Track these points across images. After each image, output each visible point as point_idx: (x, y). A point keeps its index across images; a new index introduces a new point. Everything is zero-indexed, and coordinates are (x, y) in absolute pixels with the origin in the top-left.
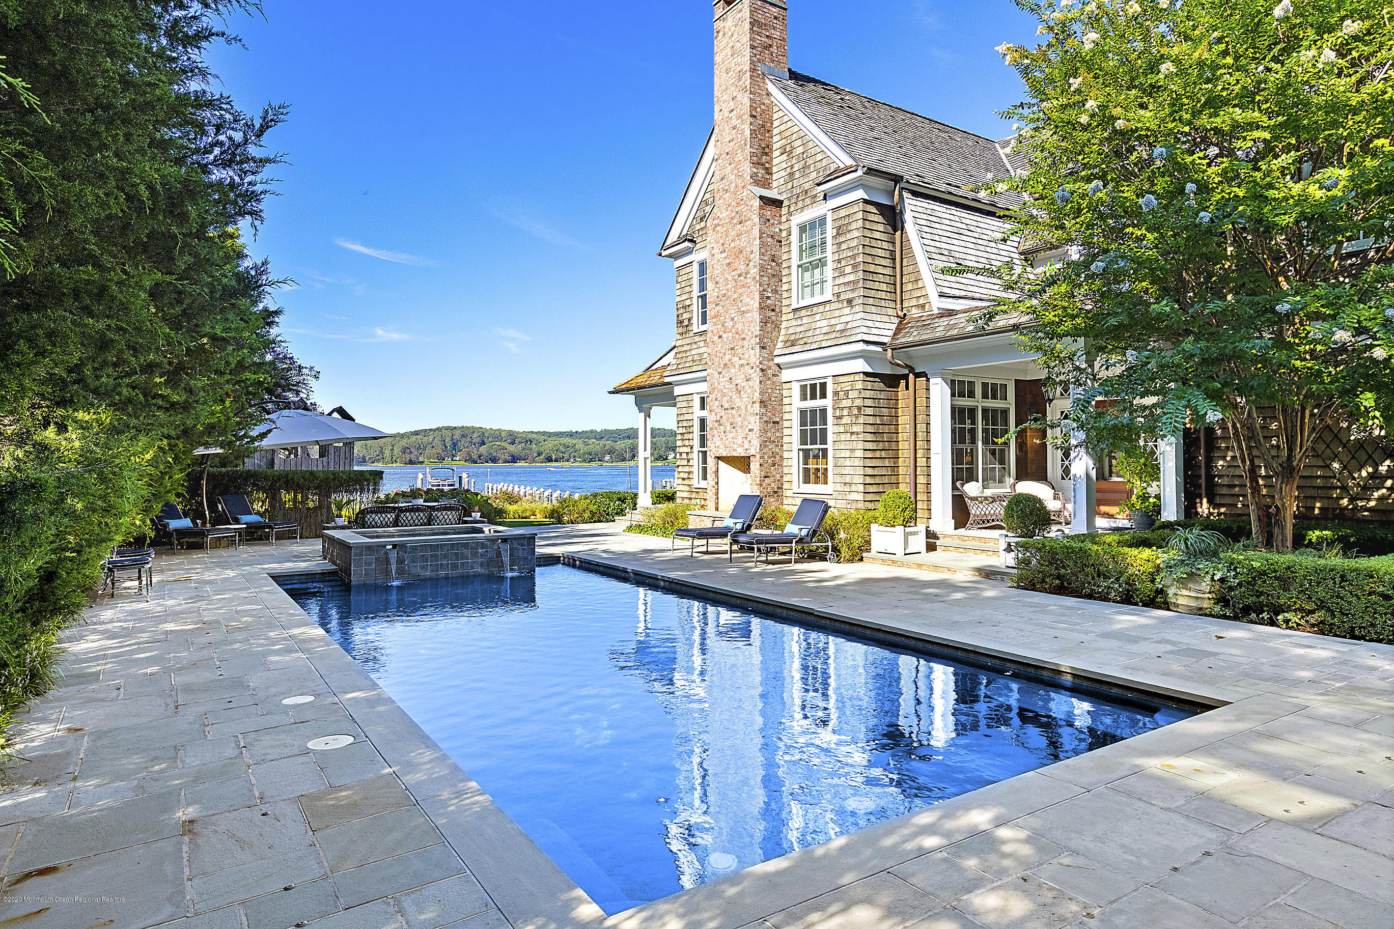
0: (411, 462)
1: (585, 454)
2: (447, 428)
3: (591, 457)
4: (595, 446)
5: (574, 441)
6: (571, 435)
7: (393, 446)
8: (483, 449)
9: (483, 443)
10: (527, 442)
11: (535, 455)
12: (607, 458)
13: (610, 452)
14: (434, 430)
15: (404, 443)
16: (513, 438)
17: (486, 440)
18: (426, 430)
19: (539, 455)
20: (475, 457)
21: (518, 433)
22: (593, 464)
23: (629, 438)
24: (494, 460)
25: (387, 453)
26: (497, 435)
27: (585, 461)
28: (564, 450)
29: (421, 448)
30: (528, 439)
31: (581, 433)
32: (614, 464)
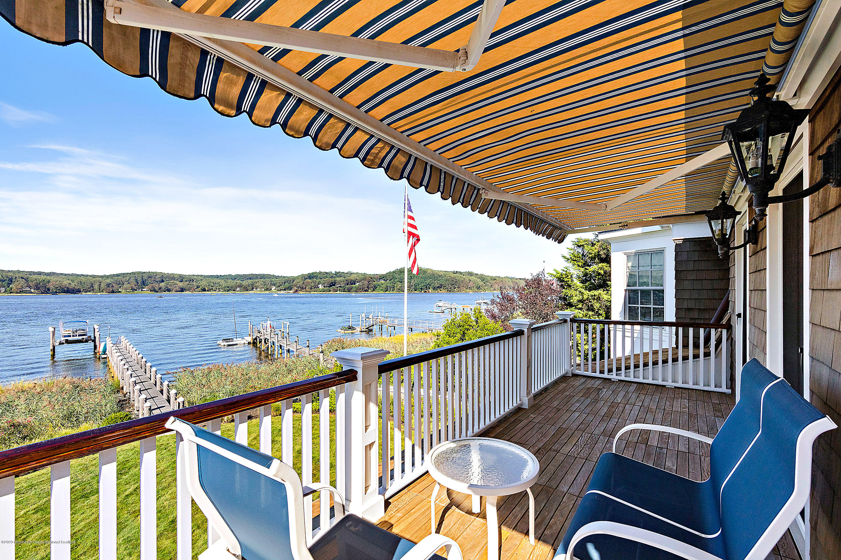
0: (113, 292)
1: (225, 287)
2: (139, 273)
3: (229, 289)
4: (231, 283)
5: (219, 281)
6: (217, 277)
7: (100, 283)
8: (162, 285)
9: (163, 281)
10: (190, 281)
11: (195, 287)
12: (238, 289)
13: (240, 286)
14: (130, 274)
15: (108, 281)
16: (182, 278)
17: (164, 280)
18: (124, 274)
19: (198, 288)
20: (157, 289)
21: (186, 275)
22: (230, 292)
23: (250, 279)
24: (169, 290)
25: (96, 287)
26: (172, 277)
27: (225, 291)
28: (213, 285)
29: (121, 284)
30: (191, 279)
31: (223, 276)
32: (242, 292)
